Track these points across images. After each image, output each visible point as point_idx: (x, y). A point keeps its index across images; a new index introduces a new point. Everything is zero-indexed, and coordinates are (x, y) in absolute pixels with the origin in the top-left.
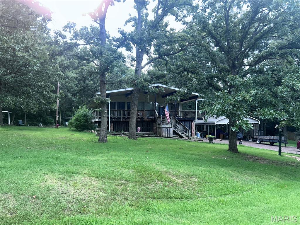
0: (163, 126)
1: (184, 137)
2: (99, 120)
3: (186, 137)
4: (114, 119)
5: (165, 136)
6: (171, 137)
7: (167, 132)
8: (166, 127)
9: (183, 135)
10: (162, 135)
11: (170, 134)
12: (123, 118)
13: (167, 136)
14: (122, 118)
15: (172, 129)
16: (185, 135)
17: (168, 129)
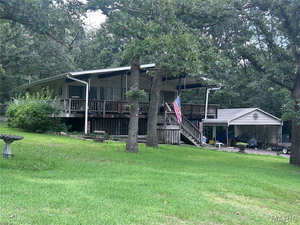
0: (168, 127)
1: (195, 143)
2: (70, 115)
3: (197, 143)
4: (92, 115)
5: (170, 142)
6: (178, 144)
7: (172, 137)
8: (171, 129)
9: (193, 141)
10: (166, 141)
11: (177, 140)
12: (106, 112)
13: (172, 142)
14: (104, 113)
15: (180, 132)
16: (196, 140)
17: (175, 131)
